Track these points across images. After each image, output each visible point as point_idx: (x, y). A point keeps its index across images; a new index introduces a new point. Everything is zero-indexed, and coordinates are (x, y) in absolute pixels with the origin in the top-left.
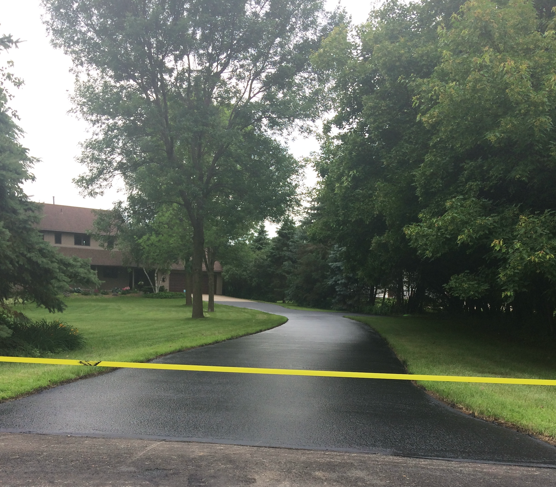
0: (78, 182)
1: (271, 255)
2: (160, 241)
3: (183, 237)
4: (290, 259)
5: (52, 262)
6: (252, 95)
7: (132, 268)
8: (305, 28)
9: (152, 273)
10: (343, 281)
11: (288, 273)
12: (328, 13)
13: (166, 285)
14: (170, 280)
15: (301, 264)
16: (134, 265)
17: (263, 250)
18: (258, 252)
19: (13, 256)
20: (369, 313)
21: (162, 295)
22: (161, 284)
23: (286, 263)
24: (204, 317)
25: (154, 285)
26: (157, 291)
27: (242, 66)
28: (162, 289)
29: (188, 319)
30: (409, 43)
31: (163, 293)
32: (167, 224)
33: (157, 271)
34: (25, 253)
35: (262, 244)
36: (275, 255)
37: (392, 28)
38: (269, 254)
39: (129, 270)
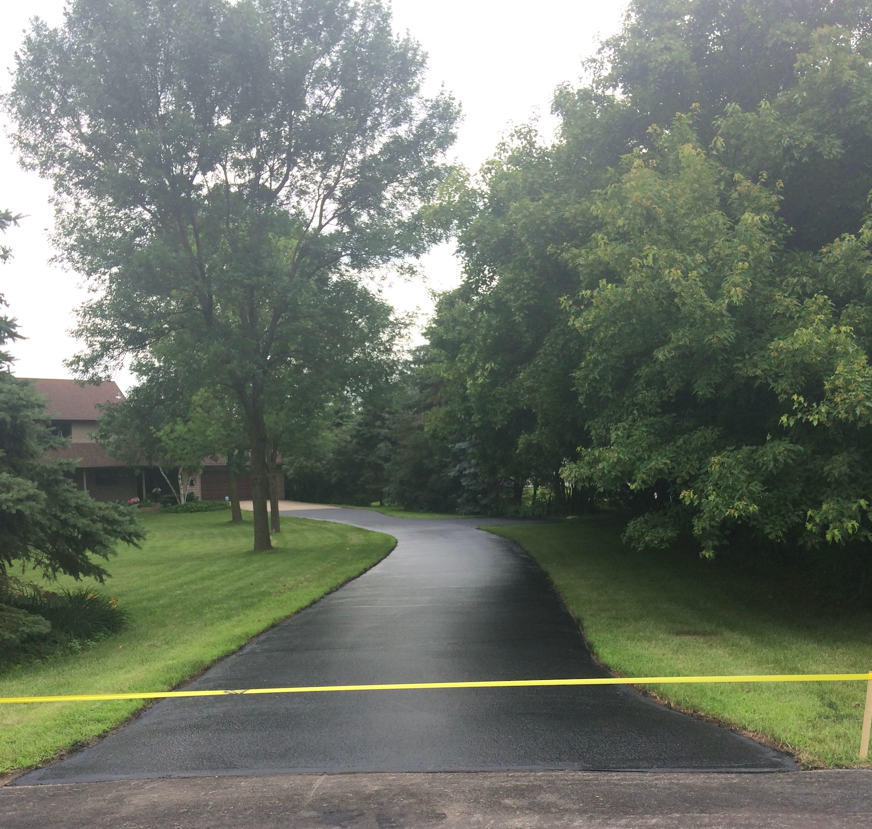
0: (71, 364)
1: (358, 435)
2: (189, 430)
3: (226, 424)
4: (386, 438)
5: (94, 521)
6: (324, 222)
7: (141, 468)
8: (396, 123)
9: (173, 474)
10: (472, 470)
11: (386, 460)
12: (427, 101)
13: (197, 490)
14: (202, 483)
15: (405, 447)
16: (144, 463)
17: (344, 428)
18: (336, 431)
19: (45, 521)
20: (515, 517)
21: (192, 507)
22: (189, 489)
23: (381, 445)
24: (271, 548)
25: (178, 492)
26: (183, 501)
27: (304, 177)
28: (190, 498)
29: (249, 553)
30: (556, 201)
31: (193, 504)
32: (201, 406)
33: (181, 470)
34: (59, 514)
35: (341, 418)
36: (363, 434)
37: (530, 180)
38: (354, 432)
39: (137, 472)
